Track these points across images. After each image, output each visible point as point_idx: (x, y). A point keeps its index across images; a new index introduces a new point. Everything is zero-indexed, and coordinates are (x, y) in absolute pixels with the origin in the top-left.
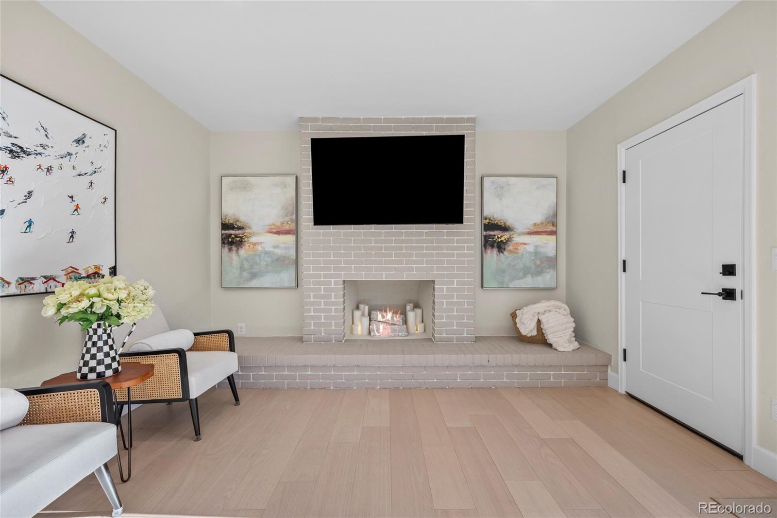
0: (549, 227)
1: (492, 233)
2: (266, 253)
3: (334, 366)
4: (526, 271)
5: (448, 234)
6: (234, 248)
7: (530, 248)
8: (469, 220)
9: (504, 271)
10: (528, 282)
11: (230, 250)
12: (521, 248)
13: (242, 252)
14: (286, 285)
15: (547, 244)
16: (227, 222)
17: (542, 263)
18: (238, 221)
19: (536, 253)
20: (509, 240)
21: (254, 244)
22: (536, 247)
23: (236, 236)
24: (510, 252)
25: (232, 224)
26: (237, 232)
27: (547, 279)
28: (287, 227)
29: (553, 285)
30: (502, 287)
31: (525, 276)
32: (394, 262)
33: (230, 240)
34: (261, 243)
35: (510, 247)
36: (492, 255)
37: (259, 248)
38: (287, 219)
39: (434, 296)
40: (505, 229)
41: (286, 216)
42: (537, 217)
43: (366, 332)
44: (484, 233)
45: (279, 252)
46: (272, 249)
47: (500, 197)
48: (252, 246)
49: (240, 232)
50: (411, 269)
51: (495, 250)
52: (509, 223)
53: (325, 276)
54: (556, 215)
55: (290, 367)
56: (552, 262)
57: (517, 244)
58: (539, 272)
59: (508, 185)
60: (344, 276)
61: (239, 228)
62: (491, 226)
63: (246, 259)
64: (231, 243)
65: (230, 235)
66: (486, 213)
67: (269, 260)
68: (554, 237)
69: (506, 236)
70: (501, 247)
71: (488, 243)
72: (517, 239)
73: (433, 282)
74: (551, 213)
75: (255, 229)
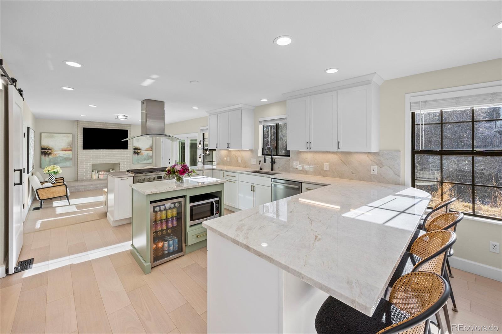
0: (151, 149)
1: (136, 150)
2: (60, 157)
3: (92, 185)
4: (145, 159)
5: (124, 151)
6: (47, 155)
7: (146, 154)
8: (129, 148)
9: (139, 159)
10: (145, 162)
11: (45, 156)
12: (143, 154)
13: (50, 157)
14: (68, 166)
15: (150, 153)
16: (44, 147)
17: (149, 157)
18: (49, 147)
19: (147, 155)
20: (140, 152)
21: (56, 154)
22: (147, 153)
23: (48, 152)
24: (141, 155)
25: (46, 148)
26: (48, 150)
27: (150, 161)
28: (69, 149)
29: (152, 162)
30: (138, 163)
31: (144, 160)
32: (108, 158)
33: (45, 153)
34: (58, 154)
35: (141, 154)
36: (136, 156)
37: (58, 155)
38: (69, 147)
39: (119, 166)
40: (139, 149)
41: (69, 145)
42: (148, 146)
43: (97, 177)
44: (134, 150)
45: (66, 156)
46: (63, 155)
47: (138, 142)
48: (54, 155)
49: (50, 150)
50: (113, 160)
51: (137, 155)
52: (140, 148)
53: (85, 163)
54: (152, 146)
55: (77, 186)
56: (151, 157)
57: (143, 153)
58: (148, 159)
59: (140, 139)
60: (92, 163)
61: (49, 149)
62: (135, 149)
63: (52, 159)
64: (46, 154)
65: (45, 152)
66: (134, 146)
67: (62, 159)
68: (152, 151)
69: (139, 151)
70: (138, 154)
71: (135, 153)
72: (142, 152)
73: (119, 163)
74: (151, 145)
75: (55, 149)
